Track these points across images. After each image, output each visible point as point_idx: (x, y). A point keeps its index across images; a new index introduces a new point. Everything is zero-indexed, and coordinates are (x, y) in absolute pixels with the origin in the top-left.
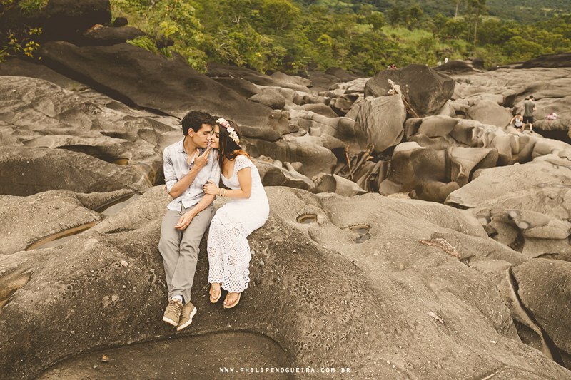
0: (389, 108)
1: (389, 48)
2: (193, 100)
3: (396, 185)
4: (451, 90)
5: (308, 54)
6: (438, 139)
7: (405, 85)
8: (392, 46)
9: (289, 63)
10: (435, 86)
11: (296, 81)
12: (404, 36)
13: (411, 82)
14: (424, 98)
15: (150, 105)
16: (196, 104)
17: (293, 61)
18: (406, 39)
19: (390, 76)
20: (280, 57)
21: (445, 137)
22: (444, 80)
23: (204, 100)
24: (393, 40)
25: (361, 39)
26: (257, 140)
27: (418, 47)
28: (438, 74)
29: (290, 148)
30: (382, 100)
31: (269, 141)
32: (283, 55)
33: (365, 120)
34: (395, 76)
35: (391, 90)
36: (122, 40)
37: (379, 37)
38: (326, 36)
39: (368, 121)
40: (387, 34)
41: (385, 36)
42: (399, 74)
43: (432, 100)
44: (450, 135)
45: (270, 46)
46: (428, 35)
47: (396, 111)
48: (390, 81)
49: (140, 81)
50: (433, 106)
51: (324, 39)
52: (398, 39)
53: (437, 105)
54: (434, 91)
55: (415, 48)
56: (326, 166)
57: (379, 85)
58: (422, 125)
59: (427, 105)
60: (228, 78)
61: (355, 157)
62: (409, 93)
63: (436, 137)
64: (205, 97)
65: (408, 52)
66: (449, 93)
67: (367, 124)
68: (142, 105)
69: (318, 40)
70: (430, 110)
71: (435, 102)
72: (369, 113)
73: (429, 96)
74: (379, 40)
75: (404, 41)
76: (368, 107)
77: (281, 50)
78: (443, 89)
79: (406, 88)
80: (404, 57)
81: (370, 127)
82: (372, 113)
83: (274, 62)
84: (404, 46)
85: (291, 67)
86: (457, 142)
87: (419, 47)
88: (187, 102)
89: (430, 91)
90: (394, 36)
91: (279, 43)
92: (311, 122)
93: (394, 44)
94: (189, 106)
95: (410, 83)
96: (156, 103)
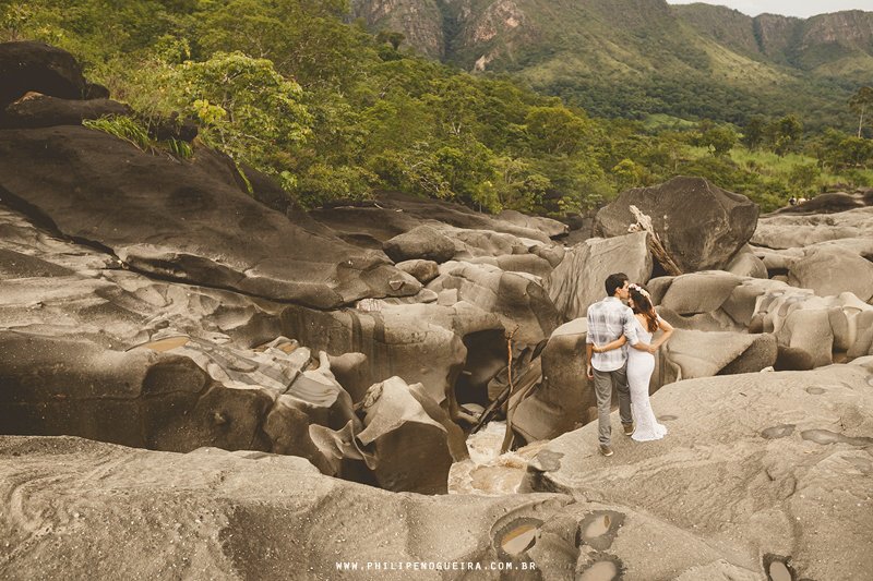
0: (618, 258)
1: (741, 183)
2: (179, 227)
3: (549, 410)
4: (749, 224)
5: (597, 189)
6: (697, 317)
7: (661, 217)
8: (746, 179)
9: (554, 201)
10: (715, 217)
11: (540, 224)
12: (769, 164)
13: (673, 209)
14: (695, 238)
15: (86, 232)
16: (184, 235)
17: (560, 198)
18: (771, 168)
19: (638, 200)
20: (538, 192)
21: (713, 314)
22: (735, 204)
23: (203, 229)
24: (749, 170)
25: (692, 169)
26: (286, 306)
27: (790, 181)
28: (726, 194)
29: (360, 326)
30: (610, 243)
31: (317, 308)
32: (542, 188)
33: (575, 280)
34: (646, 200)
35: (632, 225)
36: (75, 120)
37: (723, 164)
38: (627, 161)
39: (580, 281)
40: (737, 161)
41: (733, 164)
42: (655, 195)
43: (710, 243)
44: (722, 310)
45: (526, 174)
46: (809, 161)
47: (630, 262)
48: (634, 209)
49: (78, 190)
50: (711, 255)
51: (625, 167)
52: (758, 169)
53: (720, 253)
54: (714, 225)
55: (785, 182)
56: (435, 364)
57: (617, 218)
58: (671, 289)
59: (700, 253)
60: (373, 209)
61: (528, 350)
62: (668, 231)
63: (692, 314)
64: (205, 223)
65: (772, 188)
66: (744, 231)
67: (577, 287)
68: (71, 233)
69: (616, 168)
70: (705, 264)
71: (716, 248)
72: (584, 267)
73: (704, 236)
74: (723, 170)
75: (768, 173)
76: (584, 256)
77: (542, 180)
78: (731, 222)
79: (663, 221)
80: (764, 196)
81: (579, 293)
82: (588, 267)
83: (528, 200)
84: (767, 180)
85: (557, 208)
86: (736, 324)
87: (793, 181)
88: (165, 231)
89: (707, 226)
90: (751, 164)
91: (540, 170)
92: (460, 281)
93: (749, 177)
94: (166, 238)
95: (672, 211)
96: (99, 229)
